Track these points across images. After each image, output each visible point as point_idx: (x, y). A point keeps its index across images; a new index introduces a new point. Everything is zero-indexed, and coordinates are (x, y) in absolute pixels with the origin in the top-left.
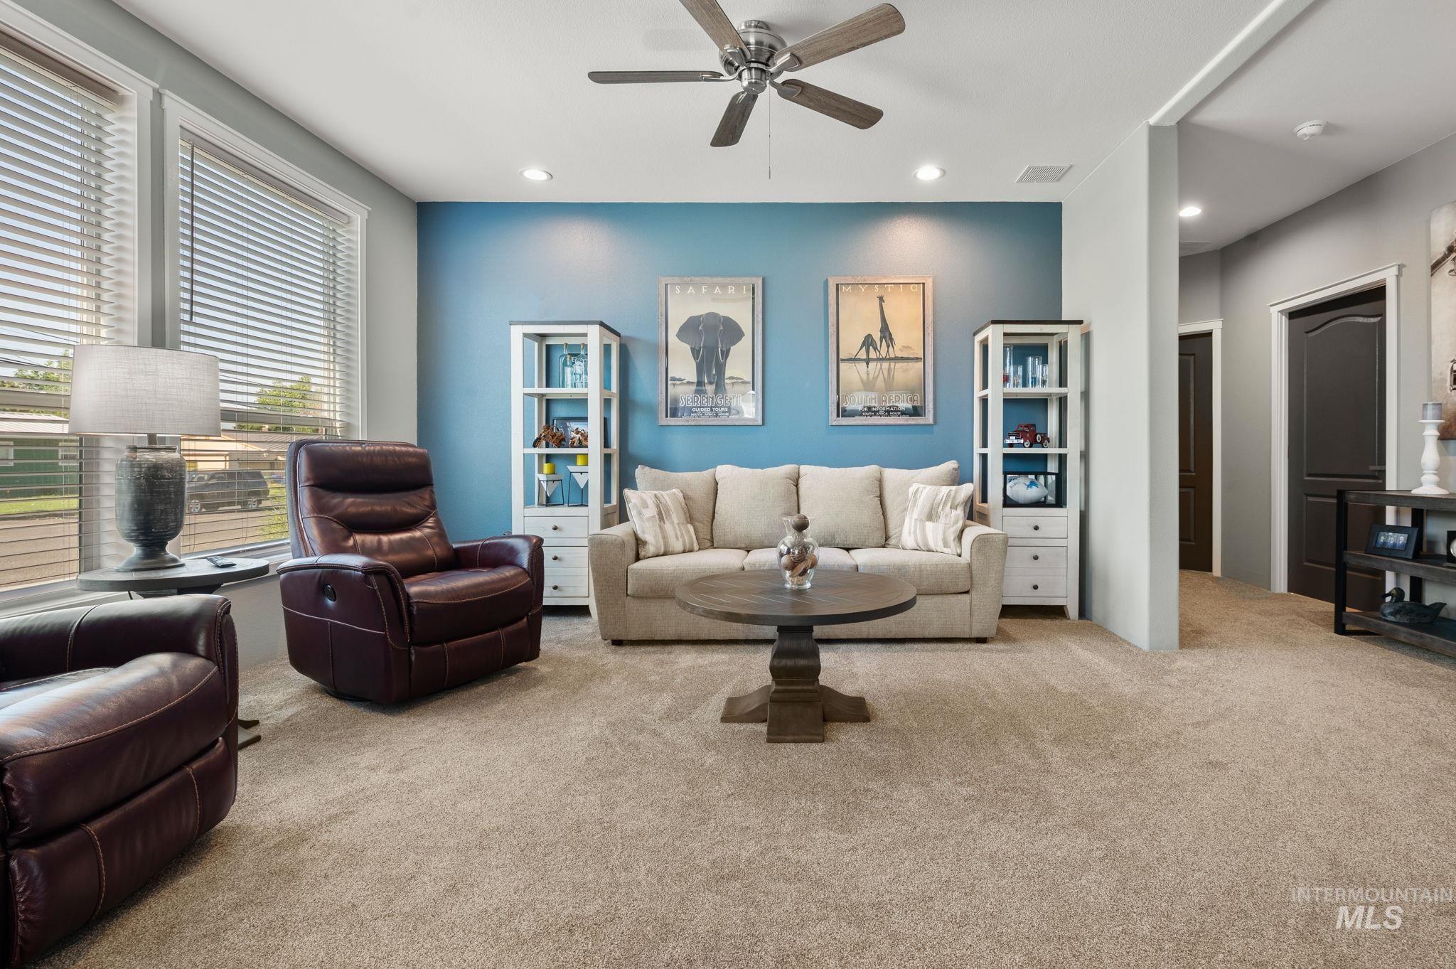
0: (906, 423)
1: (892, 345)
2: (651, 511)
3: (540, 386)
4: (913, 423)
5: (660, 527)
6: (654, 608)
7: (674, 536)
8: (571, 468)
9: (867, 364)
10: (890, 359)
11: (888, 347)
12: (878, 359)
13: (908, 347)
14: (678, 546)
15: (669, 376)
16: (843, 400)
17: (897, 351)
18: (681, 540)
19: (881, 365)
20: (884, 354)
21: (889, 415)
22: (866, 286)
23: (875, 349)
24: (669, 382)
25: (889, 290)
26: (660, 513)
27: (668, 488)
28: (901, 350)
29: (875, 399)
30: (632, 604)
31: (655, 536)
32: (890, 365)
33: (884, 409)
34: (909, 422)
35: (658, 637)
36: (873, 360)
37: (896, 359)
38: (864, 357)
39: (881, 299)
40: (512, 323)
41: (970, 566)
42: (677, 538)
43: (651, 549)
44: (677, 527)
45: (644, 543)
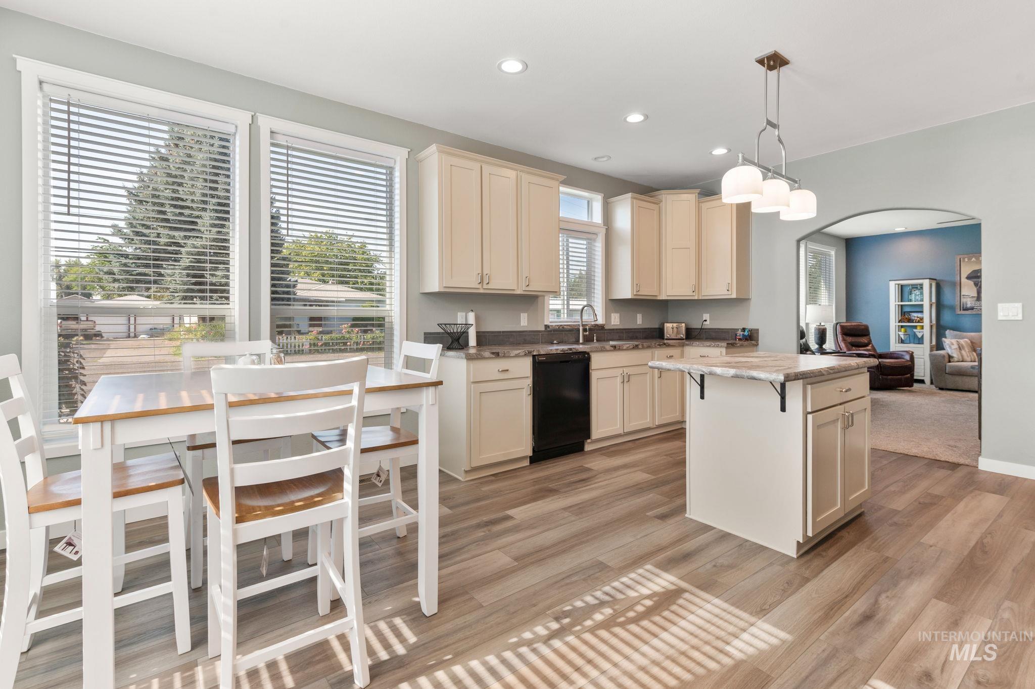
2: (956, 346)
3: (898, 302)
5: (959, 352)
6: (958, 379)
7: (965, 355)
8: (915, 330)
14: (968, 360)
15: (962, 294)
24: (962, 297)
26: (959, 347)
27: (963, 338)
30: (947, 376)
31: (958, 355)
35: (972, 390)
40: (890, 281)
42: (968, 356)
43: (956, 359)
44: (967, 352)
45: (953, 357)
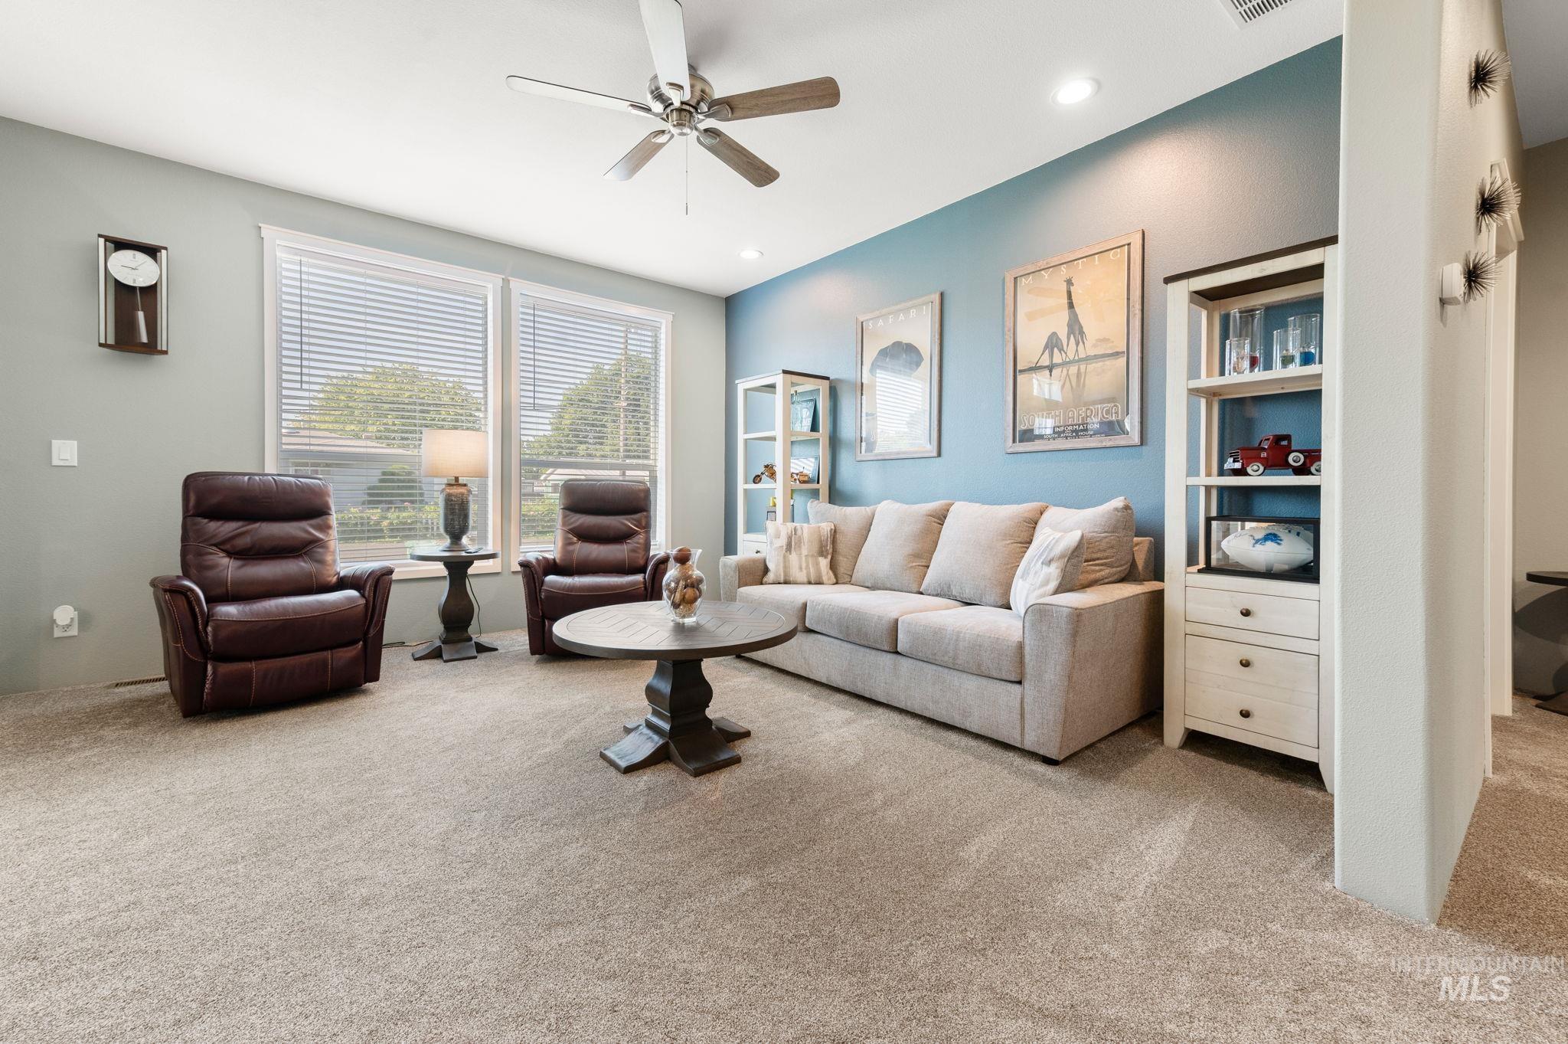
0: (1099, 445)
1: (1084, 343)
2: (781, 542)
4: (1109, 444)
5: (784, 557)
7: (797, 566)
9: (1051, 371)
10: (1080, 360)
11: (1077, 344)
12: (1064, 364)
13: (1105, 340)
14: (802, 576)
15: (864, 412)
16: (1020, 421)
17: (1090, 348)
18: (805, 571)
19: (1068, 371)
20: (1071, 356)
21: (1077, 436)
22: (1051, 269)
23: (1061, 350)
24: (864, 418)
25: (1080, 268)
26: (789, 544)
28: (1095, 346)
29: (1060, 416)
31: (780, 565)
32: (1079, 369)
33: (1070, 428)
34: (1104, 444)
36: (1058, 365)
37: (1088, 359)
38: (1047, 363)
39: (1069, 282)
41: (1021, 647)
42: (801, 568)
43: (773, 576)
44: (804, 559)
45: (770, 570)
